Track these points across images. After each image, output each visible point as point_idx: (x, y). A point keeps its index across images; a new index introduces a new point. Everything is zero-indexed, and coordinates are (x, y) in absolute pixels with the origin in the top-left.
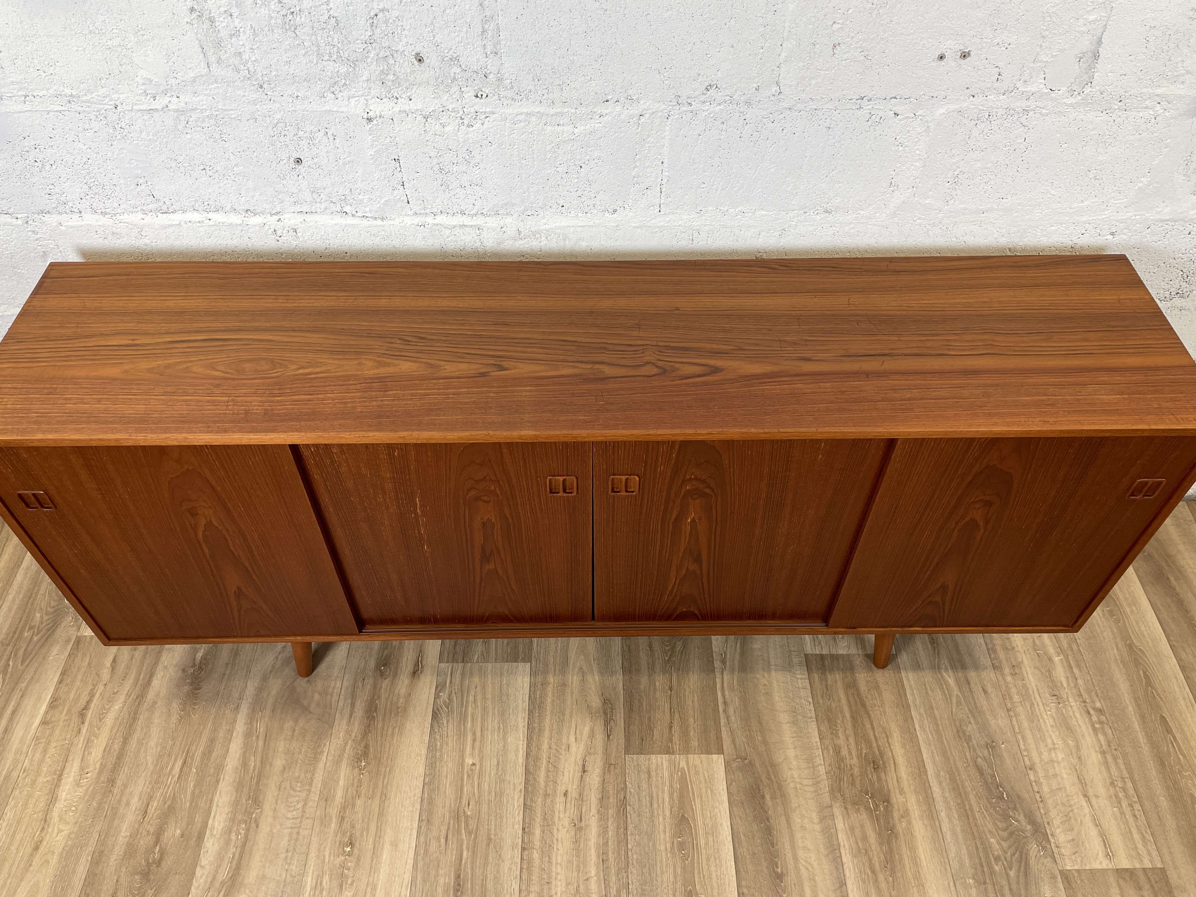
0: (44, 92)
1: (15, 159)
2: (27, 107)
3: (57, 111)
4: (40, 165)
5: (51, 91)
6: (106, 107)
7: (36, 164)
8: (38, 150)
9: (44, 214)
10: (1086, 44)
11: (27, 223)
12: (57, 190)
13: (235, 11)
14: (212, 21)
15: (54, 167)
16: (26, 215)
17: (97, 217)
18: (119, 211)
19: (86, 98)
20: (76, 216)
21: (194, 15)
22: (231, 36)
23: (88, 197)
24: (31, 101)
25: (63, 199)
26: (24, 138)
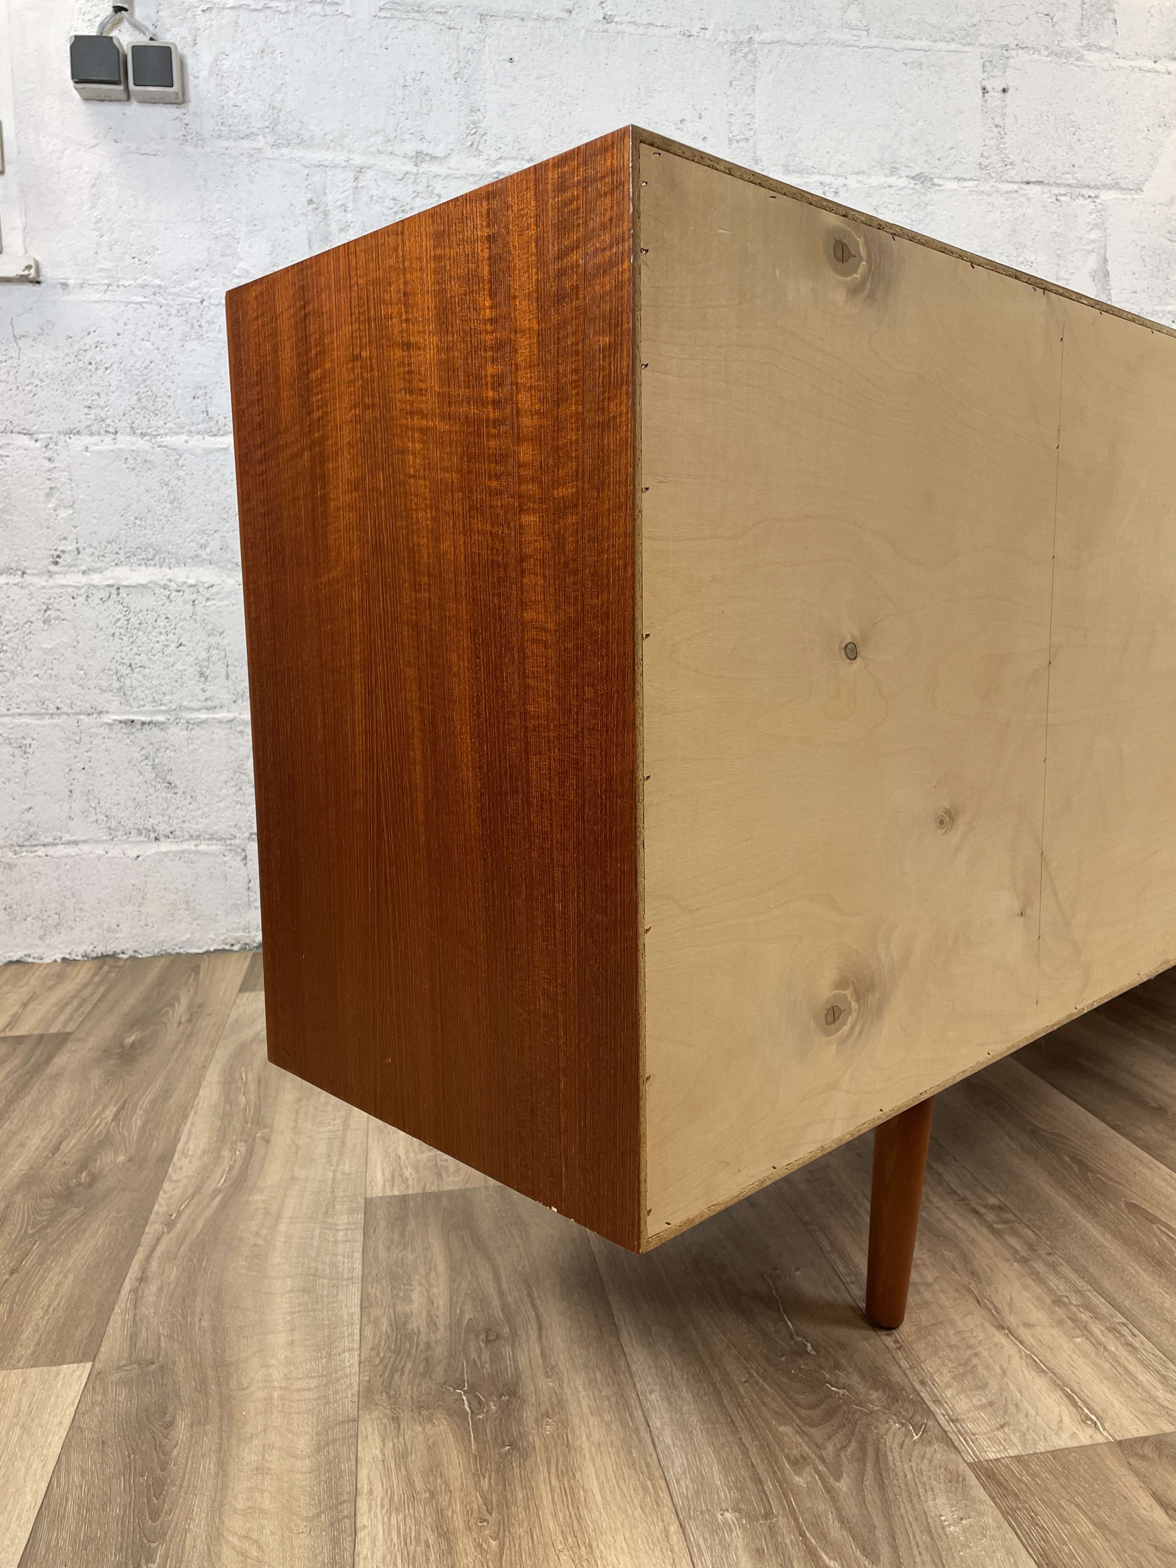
0: (132, 282)
1: (67, 359)
2: (108, 296)
3: (137, 303)
4: (94, 369)
5: (140, 281)
6: (193, 300)
7: (90, 367)
8: (98, 349)
9: (72, 436)
10: (1092, 262)
11: (46, 447)
12: (101, 402)
13: (350, 206)
14: (326, 214)
15: (108, 371)
16: (49, 435)
17: (134, 439)
18: (162, 431)
19: (173, 290)
20: (108, 439)
21: (311, 207)
22: (341, 230)
23: (132, 412)
24: (113, 291)
25: (103, 415)
26: (89, 334)
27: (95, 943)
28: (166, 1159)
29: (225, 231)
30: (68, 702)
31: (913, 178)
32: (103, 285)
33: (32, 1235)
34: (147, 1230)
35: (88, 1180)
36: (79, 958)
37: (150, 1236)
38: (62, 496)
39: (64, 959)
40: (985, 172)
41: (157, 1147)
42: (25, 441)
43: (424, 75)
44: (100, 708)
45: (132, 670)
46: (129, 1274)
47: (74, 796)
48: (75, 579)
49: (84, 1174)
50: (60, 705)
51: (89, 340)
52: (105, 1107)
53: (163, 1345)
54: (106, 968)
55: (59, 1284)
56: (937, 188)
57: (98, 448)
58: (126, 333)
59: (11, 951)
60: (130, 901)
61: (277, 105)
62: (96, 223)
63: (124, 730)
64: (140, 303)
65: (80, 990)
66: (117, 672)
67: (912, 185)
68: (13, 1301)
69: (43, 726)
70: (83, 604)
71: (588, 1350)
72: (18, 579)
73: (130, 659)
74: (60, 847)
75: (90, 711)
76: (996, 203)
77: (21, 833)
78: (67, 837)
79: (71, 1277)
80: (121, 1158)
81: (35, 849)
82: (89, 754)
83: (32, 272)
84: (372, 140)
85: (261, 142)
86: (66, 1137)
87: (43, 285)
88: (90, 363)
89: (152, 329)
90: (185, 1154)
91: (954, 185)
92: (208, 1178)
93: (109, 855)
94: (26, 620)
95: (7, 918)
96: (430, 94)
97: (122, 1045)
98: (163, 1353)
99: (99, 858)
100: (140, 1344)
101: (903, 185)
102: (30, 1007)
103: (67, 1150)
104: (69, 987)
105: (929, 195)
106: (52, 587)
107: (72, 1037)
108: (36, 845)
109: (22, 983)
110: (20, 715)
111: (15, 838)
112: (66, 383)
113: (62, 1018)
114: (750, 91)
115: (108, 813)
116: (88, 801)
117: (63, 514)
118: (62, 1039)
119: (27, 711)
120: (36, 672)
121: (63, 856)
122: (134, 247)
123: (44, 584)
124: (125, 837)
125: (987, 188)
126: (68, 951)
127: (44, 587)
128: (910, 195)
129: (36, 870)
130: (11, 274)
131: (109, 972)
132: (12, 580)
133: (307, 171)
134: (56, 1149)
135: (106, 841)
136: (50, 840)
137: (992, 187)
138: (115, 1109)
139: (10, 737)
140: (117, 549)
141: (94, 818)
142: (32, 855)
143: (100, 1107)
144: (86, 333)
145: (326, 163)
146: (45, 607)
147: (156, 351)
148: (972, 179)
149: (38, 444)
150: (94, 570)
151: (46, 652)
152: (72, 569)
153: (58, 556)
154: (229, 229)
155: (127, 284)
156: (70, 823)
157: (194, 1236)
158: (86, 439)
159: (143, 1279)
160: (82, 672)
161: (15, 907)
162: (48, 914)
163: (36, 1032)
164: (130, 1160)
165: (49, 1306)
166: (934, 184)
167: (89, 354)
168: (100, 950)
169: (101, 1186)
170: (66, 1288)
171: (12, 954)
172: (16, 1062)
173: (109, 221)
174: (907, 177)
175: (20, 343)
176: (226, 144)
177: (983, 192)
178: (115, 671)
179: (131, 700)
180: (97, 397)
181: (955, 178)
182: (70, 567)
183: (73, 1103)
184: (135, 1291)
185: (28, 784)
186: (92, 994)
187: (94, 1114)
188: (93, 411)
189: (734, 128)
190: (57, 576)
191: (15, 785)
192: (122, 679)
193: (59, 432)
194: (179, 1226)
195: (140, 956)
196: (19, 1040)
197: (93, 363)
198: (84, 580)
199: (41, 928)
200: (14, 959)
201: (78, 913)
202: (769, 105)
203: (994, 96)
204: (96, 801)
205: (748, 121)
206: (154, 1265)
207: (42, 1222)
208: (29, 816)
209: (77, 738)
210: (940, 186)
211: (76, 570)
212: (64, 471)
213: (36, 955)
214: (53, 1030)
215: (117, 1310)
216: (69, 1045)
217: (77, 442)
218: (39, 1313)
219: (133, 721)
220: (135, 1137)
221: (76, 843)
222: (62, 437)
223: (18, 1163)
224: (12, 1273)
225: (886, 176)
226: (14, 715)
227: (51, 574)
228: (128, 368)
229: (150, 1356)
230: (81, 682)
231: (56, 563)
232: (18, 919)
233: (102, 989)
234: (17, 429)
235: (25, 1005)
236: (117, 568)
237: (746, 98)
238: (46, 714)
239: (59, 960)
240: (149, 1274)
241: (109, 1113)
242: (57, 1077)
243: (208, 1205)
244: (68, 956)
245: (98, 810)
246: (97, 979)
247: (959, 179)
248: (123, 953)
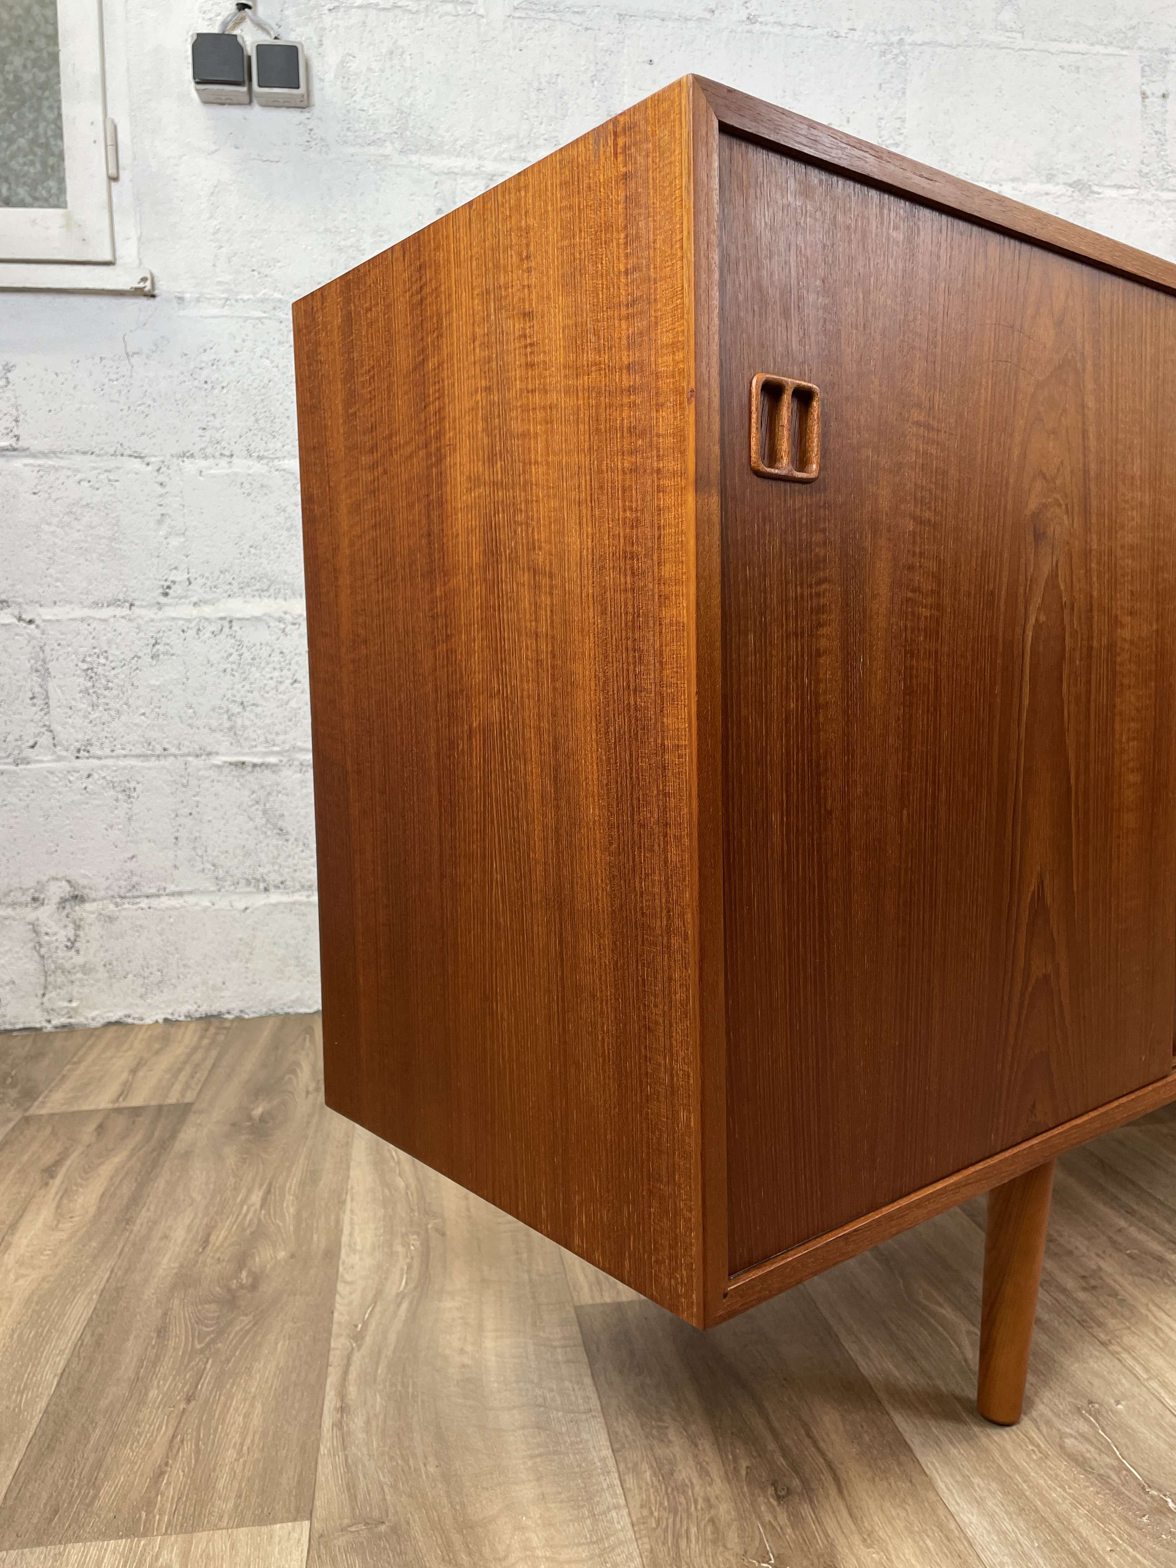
0: (251, 296)
1: (182, 378)
2: (226, 311)
3: (257, 318)
4: (209, 389)
5: (260, 296)
7: (205, 386)
8: (214, 367)
9: (185, 459)
11: (158, 470)
12: (217, 423)
15: (225, 391)
16: (162, 458)
17: (250, 462)
18: (279, 454)
20: (223, 462)
23: (249, 434)
24: (231, 305)
25: (218, 436)
26: (205, 351)
27: (199, 1002)
28: (332, 1254)
29: (349, 243)
30: (176, 742)
31: (1070, 185)
32: (220, 299)
33: (202, 1351)
34: (333, 1345)
35: (250, 1280)
36: (182, 1018)
37: (338, 1352)
38: (173, 523)
39: (166, 1020)
40: (1145, 180)
41: (319, 1241)
42: (137, 464)
43: (560, 78)
44: (209, 749)
45: (244, 708)
46: (326, 1403)
47: (180, 844)
48: (186, 611)
49: (244, 1274)
50: (167, 746)
51: (205, 357)
52: (249, 1191)
53: (388, 1498)
54: (212, 1030)
55: (247, 1416)
56: (1096, 196)
57: (212, 471)
58: (245, 350)
59: (110, 1011)
60: (236, 957)
61: (405, 110)
62: (214, 234)
63: (234, 773)
64: (259, 319)
65: (190, 1055)
66: (227, 711)
67: (1070, 193)
68: (198, 1439)
69: (149, 769)
70: (194, 638)
71: (905, 1509)
72: (125, 611)
73: (242, 697)
74: (164, 899)
75: (199, 752)
76: (1157, 212)
77: (123, 883)
78: (172, 888)
79: (259, 1406)
80: (282, 1254)
81: (138, 900)
82: (197, 798)
83: (148, 285)
84: (504, 146)
85: (388, 149)
86: (214, 1227)
87: (158, 299)
88: (206, 382)
89: (272, 345)
90: (352, 1249)
91: (1113, 193)
92: (386, 1279)
93: (216, 907)
94: (133, 654)
95: (106, 975)
96: (566, 97)
97: (250, 1118)
98: (391, 1510)
99: (205, 910)
100: (360, 1497)
101: (1059, 193)
102: (141, 1074)
103: (218, 1244)
104: (178, 1050)
105: (1087, 203)
106: (161, 620)
107: (194, 1108)
108: (138, 897)
109: (125, 1047)
110: (125, 756)
111: (116, 889)
112: (180, 403)
113: (178, 1087)
114: (900, 94)
115: (216, 861)
116: (194, 848)
117: (175, 542)
118: (184, 1110)
119: (132, 753)
120: (142, 711)
121: (167, 909)
122: (254, 260)
123: (153, 616)
124: (232, 888)
125: (1147, 196)
126: (170, 1011)
127: (152, 620)
128: (1068, 202)
129: (138, 923)
130: (127, 287)
131: (216, 1034)
132: (119, 612)
133: (436, 178)
134: (206, 1242)
135: (213, 892)
136: (153, 891)
137: (1153, 195)
138: (261, 1194)
139: (114, 780)
140: (230, 580)
141: (201, 866)
142: (134, 907)
143: (244, 1191)
144: (201, 350)
145: (455, 170)
146: (153, 641)
147: (275, 369)
148: (1132, 187)
149: (150, 468)
150: (206, 602)
151: (154, 688)
152: (183, 600)
153: (169, 587)
154: (353, 240)
155: (246, 297)
156: (176, 872)
157: (389, 1353)
158: (201, 463)
159: (343, 1409)
160: (191, 711)
161: (115, 963)
162: (150, 970)
163: (154, 1103)
164: (293, 1256)
165: (242, 1445)
166: (1094, 192)
167: (205, 373)
168: (204, 1009)
169: (267, 1289)
170: (256, 1421)
171: (110, 1014)
172: (138, 1137)
173: (227, 231)
174: (1065, 184)
175: (133, 360)
176: (352, 150)
177: (1143, 200)
178: (225, 709)
179: (242, 741)
180: (212, 418)
181: (1115, 186)
182: (181, 598)
183: (212, 1186)
184: (338, 1425)
185: (132, 831)
186: (204, 1059)
187: (239, 1200)
188: (208, 433)
189: (883, 133)
190: (166, 608)
191: (117, 832)
192: (233, 718)
193: (172, 455)
194: (368, 1339)
195: (246, 1017)
196: (136, 1112)
197: (209, 382)
198: (195, 612)
199: (143, 985)
200: (113, 1019)
201: (182, 970)
202: (921, 108)
203: (1154, 101)
204: (203, 849)
205: (898, 126)
206: (352, 1390)
207: (208, 1334)
208: (131, 865)
209: (185, 781)
210: (1099, 193)
211: (187, 601)
212: (176, 496)
213: (137, 1016)
214: (172, 1099)
215: (323, 1450)
216: (192, 1118)
217: (190, 467)
218: (231, 1454)
219: (243, 763)
220: (292, 1228)
221: (181, 894)
222: (175, 460)
223: (165, 1261)
224: (188, 1401)
225: (1042, 183)
226: (118, 757)
227: (160, 606)
228: (245, 387)
229: (376, 1514)
230: (190, 721)
231: (166, 594)
232: (118, 976)
233: (214, 1053)
234: (128, 452)
235: (134, 1071)
236: (230, 600)
237: (896, 102)
238: (152, 755)
239: (161, 1021)
240: (350, 1402)
241: (256, 1198)
242: (187, 1155)
243: (395, 1314)
244: (170, 1017)
245: (205, 858)
246: (206, 1042)
247: (1118, 187)
248: (229, 1013)
